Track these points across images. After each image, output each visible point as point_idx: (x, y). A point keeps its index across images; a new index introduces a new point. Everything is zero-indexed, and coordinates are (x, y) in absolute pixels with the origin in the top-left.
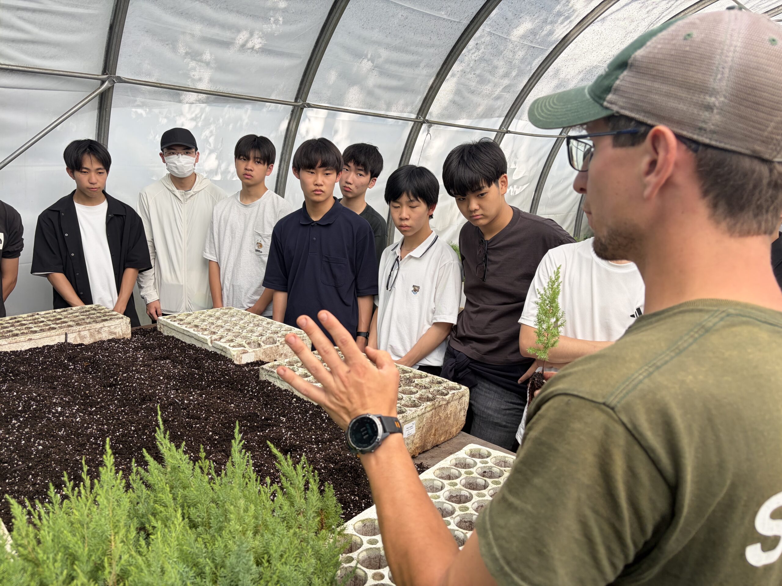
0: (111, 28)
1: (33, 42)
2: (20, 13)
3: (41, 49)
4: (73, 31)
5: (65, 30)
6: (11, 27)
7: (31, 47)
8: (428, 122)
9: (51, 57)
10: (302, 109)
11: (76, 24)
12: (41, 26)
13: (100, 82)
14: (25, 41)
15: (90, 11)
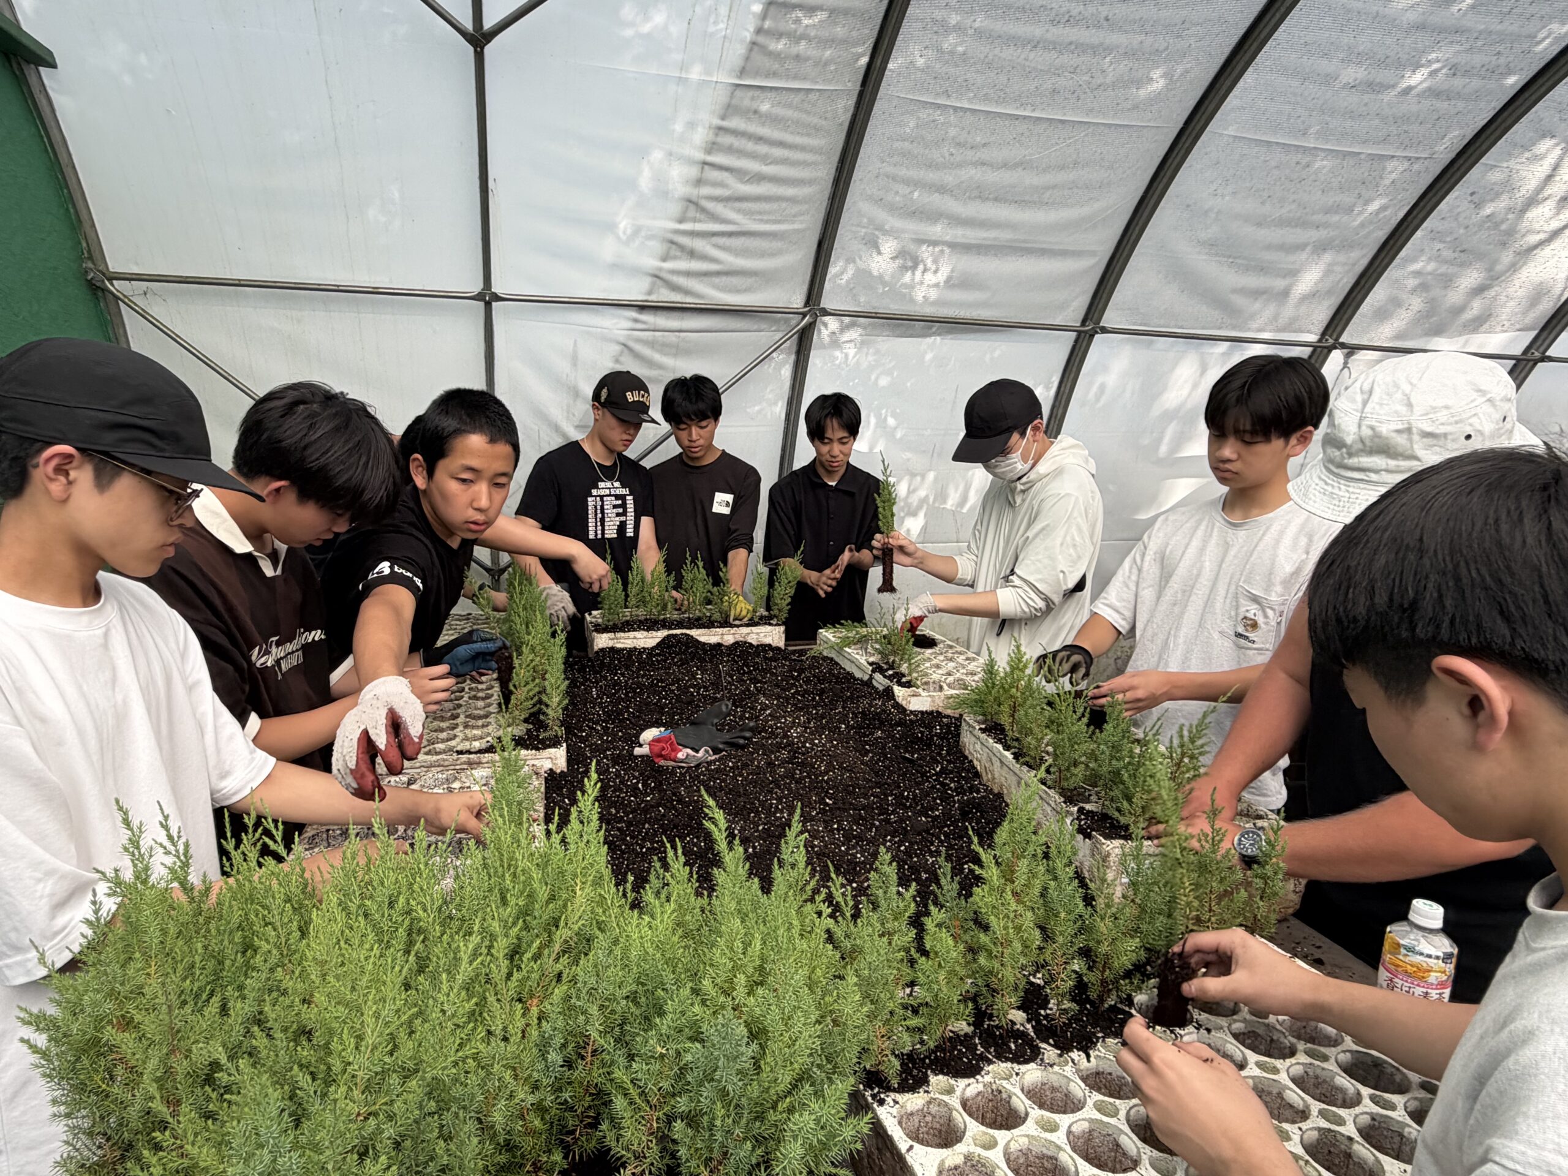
0: (820, 244)
1: (727, 273)
2: (715, 240)
3: (734, 281)
4: (772, 255)
5: (763, 254)
6: (704, 258)
7: (724, 280)
8: (1343, 346)
9: (747, 290)
10: (1092, 336)
11: (777, 245)
12: (737, 252)
13: (801, 316)
14: (718, 274)
15: (796, 226)
